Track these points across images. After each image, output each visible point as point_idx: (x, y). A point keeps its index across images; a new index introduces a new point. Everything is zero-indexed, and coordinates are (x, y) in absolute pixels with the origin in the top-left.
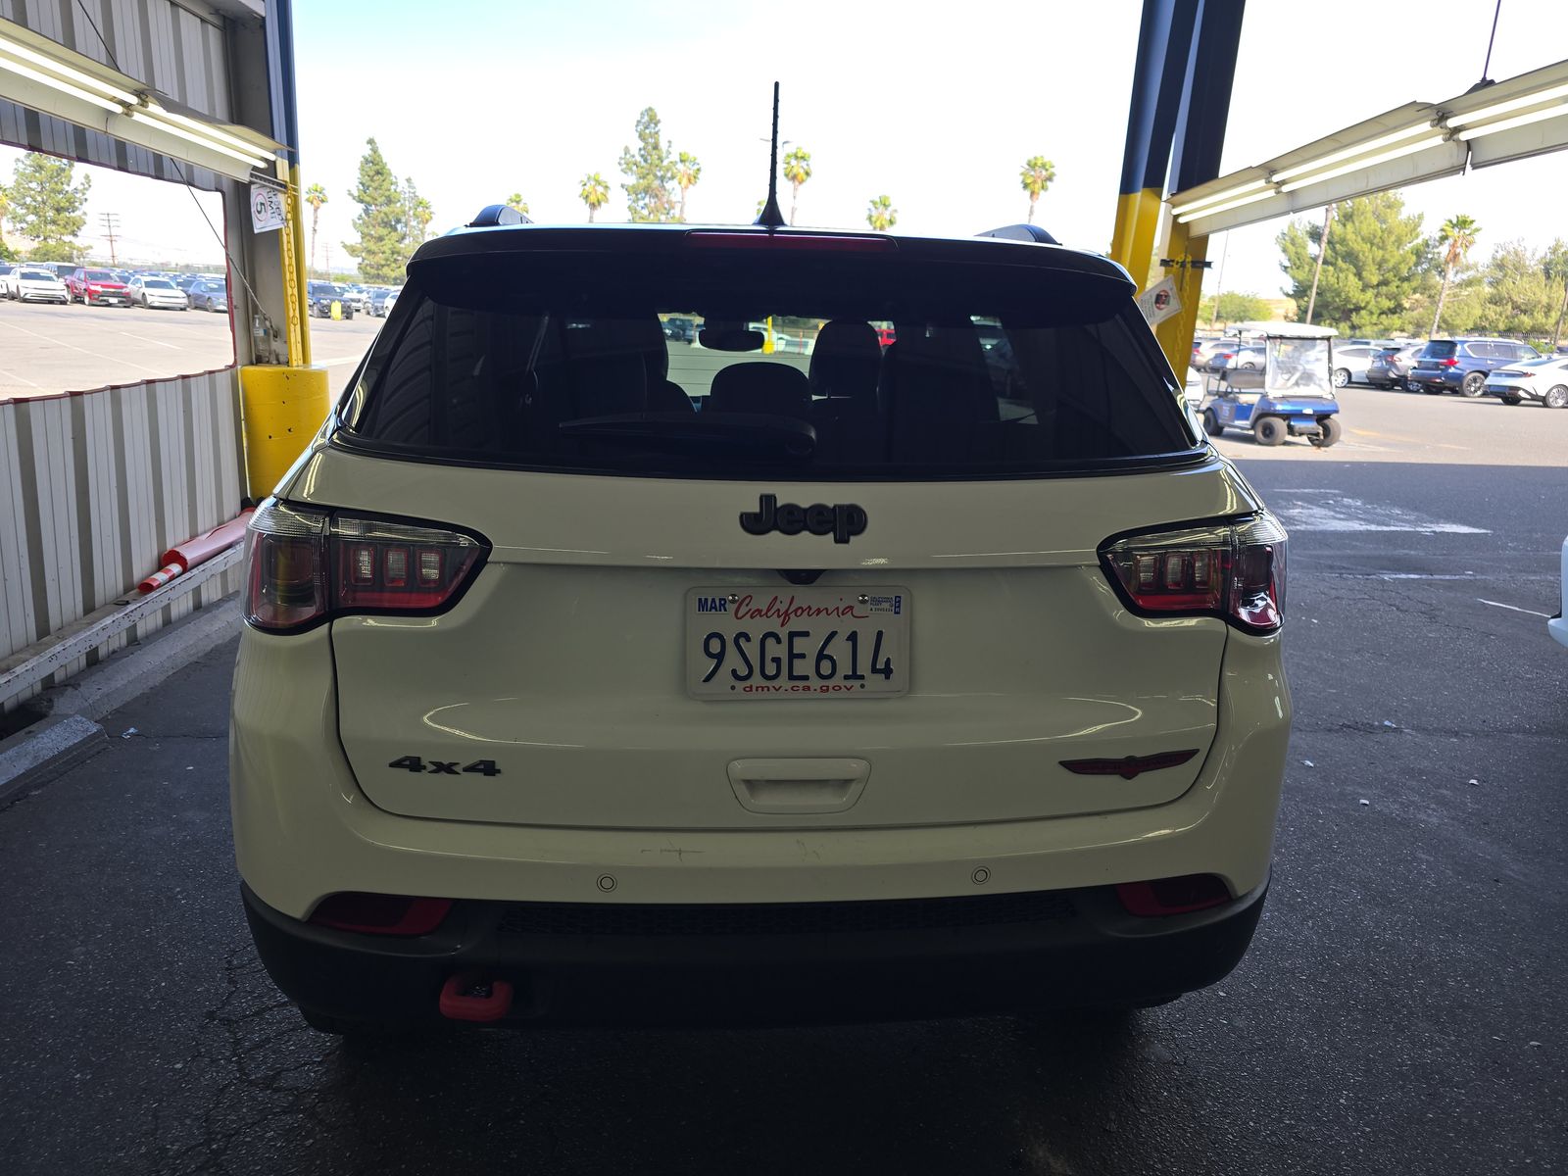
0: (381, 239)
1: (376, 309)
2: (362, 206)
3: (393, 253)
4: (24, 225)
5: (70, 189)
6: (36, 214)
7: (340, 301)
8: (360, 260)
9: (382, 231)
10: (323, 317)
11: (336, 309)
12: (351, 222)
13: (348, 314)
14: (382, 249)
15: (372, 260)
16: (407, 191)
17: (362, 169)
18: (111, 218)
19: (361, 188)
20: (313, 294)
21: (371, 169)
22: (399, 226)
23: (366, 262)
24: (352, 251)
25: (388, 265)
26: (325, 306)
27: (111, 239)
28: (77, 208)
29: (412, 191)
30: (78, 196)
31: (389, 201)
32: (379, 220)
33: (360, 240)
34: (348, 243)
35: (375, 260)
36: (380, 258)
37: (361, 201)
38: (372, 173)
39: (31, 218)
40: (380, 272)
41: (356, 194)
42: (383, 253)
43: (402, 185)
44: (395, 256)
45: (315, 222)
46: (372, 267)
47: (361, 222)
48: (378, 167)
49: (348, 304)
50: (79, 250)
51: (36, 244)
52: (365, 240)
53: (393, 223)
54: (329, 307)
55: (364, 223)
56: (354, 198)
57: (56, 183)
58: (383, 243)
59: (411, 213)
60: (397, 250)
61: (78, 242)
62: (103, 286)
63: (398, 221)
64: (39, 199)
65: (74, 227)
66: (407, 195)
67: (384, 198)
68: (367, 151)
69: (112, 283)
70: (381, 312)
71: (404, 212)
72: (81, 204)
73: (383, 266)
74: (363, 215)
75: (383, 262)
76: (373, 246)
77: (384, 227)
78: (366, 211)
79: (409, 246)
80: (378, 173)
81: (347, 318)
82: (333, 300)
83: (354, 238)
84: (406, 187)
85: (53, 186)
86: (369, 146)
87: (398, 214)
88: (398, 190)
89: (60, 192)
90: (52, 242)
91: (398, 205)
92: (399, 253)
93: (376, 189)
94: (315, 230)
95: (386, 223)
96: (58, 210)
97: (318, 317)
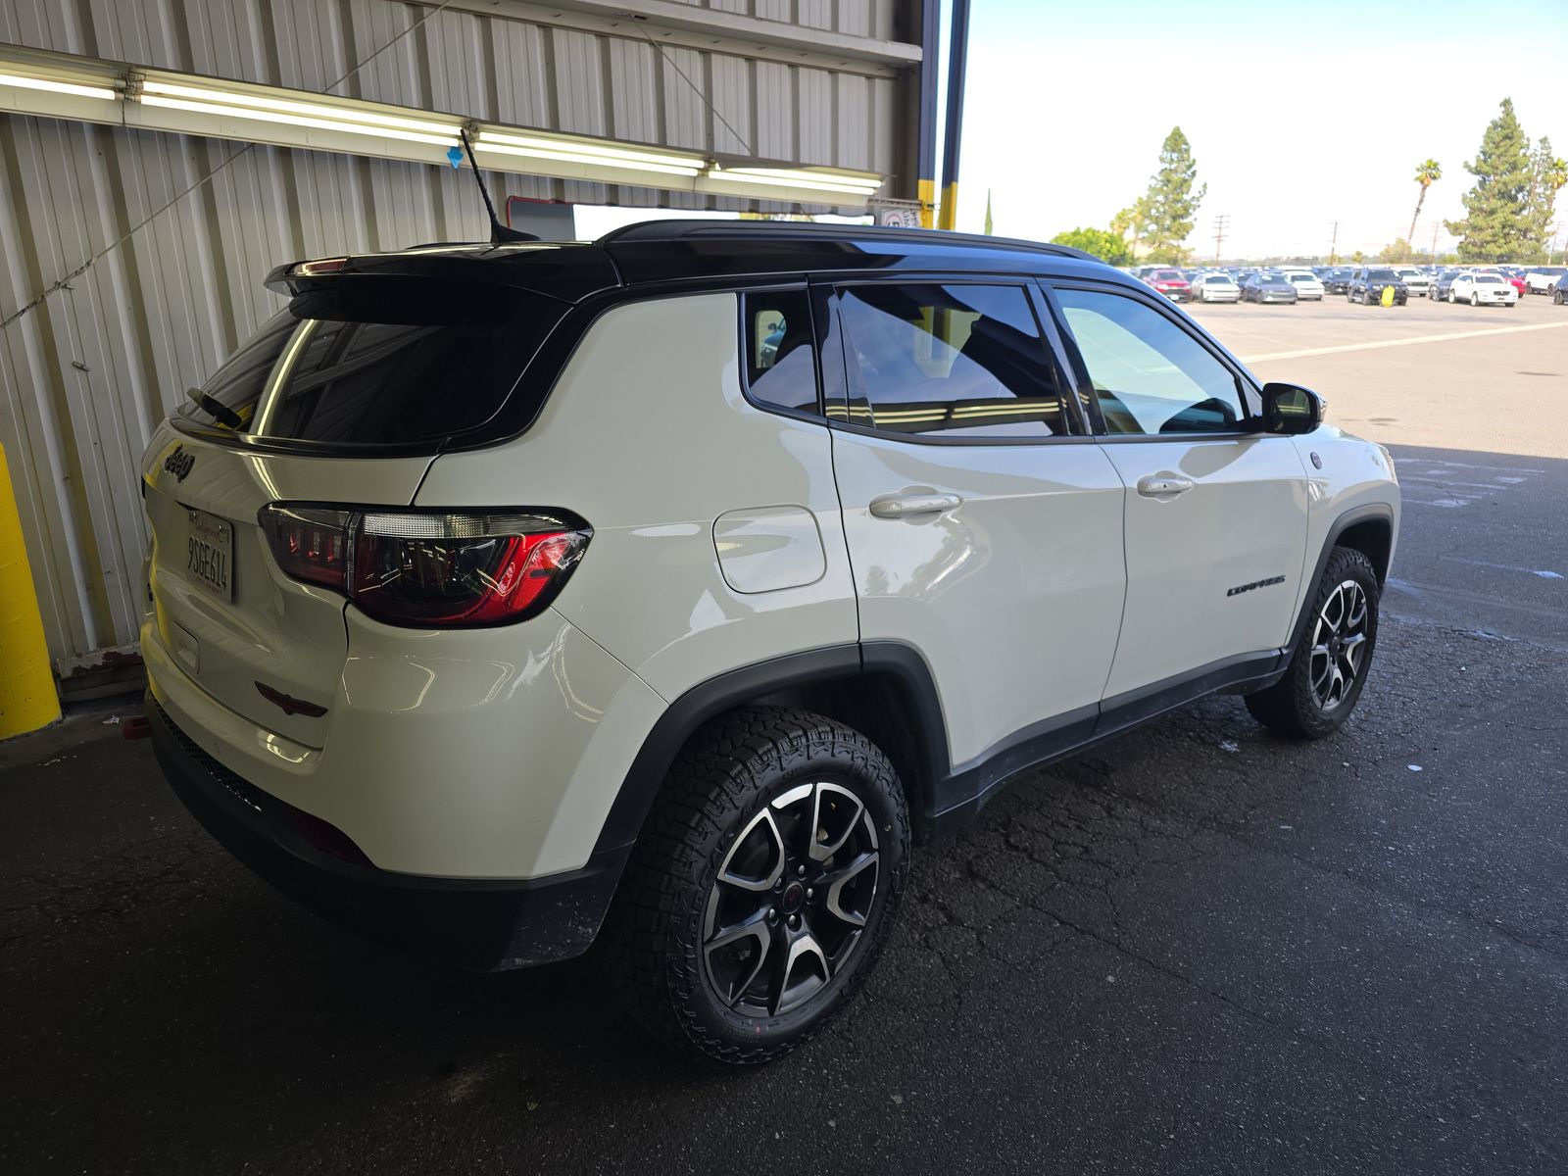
0: (1492, 212)
1: (1441, 293)
2: (1479, 178)
3: (1504, 227)
4: (1145, 234)
5: (1185, 197)
6: (1157, 223)
7: (1394, 286)
8: (1462, 238)
9: (1495, 203)
10: (1372, 304)
11: (1388, 295)
12: (1461, 198)
13: (1401, 299)
14: (1491, 223)
15: (1478, 237)
16: (1539, 153)
17: (1488, 136)
18: (1224, 219)
19: (1482, 157)
20: (1368, 280)
21: (1497, 136)
22: (1520, 196)
23: (1469, 240)
24: (1455, 229)
25: (1495, 242)
26: (1377, 292)
27: (1219, 238)
28: (1190, 214)
29: (1545, 152)
30: (1193, 203)
31: (1514, 167)
32: (1496, 191)
33: (1467, 216)
34: (1452, 221)
35: (1481, 237)
36: (1486, 235)
37: (1478, 172)
38: (1497, 139)
39: (1153, 227)
40: (1483, 250)
41: (1473, 164)
42: (1492, 227)
43: (1535, 145)
44: (1506, 231)
45: (1421, 201)
46: (1474, 244)
47: (1473, 195)
48: (1508, 131)
49: (1403, 289)
50: (1184, 252)
51: (1151, 251)
52: (1473, 215)
53: (1513, 192)
54: (1380, 293)
55: (1476, 196)
56: (1470, 171)
57: (1178, 194)
58: (1494, 216)
59: (1539, 178)
60: (1509, 223)
61: (1184, 245)
62: (1169, 285)
63: (1521, 189)
64: (1162, 209)
65: (1182, 233)
66: (1538, 158)
67: (1507, 165)
68: (1498, 114)
69: (1178, 281)
70: (1446, 296)
71: (1530, 180)
72: (1194, 210)
73: (1488, 243)
74: (1478, 188)
75: (1489, 239)
76: (1480, 221)
77: (1499, 199)
78: (1482, 184)
79: (1527, 217)
80: (1507, 137)
81: (1400, 304)
82: (1386, 286)
83: (1461, 214)
84: (1539, 149)
85: (1175, 197)
86: (1503, 109)
87: (1520, 182)
88: (1528, 154)
89: (1179, 201)
90: (1164, 247)
91: (1525, 170)
92: (1512, 227)
93: (1499, 157)
94: (1418, 210)
95: (1503, 194)
96: (1174, 218)
97: (1367, 304)
